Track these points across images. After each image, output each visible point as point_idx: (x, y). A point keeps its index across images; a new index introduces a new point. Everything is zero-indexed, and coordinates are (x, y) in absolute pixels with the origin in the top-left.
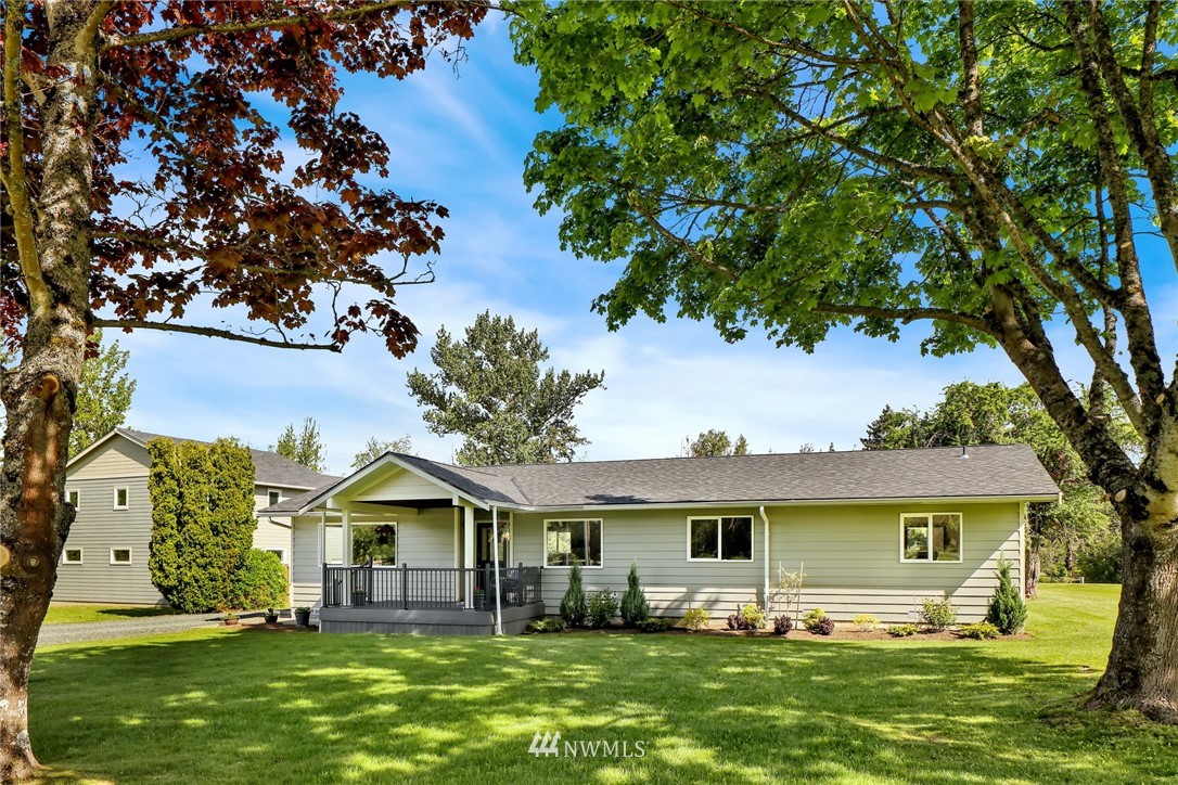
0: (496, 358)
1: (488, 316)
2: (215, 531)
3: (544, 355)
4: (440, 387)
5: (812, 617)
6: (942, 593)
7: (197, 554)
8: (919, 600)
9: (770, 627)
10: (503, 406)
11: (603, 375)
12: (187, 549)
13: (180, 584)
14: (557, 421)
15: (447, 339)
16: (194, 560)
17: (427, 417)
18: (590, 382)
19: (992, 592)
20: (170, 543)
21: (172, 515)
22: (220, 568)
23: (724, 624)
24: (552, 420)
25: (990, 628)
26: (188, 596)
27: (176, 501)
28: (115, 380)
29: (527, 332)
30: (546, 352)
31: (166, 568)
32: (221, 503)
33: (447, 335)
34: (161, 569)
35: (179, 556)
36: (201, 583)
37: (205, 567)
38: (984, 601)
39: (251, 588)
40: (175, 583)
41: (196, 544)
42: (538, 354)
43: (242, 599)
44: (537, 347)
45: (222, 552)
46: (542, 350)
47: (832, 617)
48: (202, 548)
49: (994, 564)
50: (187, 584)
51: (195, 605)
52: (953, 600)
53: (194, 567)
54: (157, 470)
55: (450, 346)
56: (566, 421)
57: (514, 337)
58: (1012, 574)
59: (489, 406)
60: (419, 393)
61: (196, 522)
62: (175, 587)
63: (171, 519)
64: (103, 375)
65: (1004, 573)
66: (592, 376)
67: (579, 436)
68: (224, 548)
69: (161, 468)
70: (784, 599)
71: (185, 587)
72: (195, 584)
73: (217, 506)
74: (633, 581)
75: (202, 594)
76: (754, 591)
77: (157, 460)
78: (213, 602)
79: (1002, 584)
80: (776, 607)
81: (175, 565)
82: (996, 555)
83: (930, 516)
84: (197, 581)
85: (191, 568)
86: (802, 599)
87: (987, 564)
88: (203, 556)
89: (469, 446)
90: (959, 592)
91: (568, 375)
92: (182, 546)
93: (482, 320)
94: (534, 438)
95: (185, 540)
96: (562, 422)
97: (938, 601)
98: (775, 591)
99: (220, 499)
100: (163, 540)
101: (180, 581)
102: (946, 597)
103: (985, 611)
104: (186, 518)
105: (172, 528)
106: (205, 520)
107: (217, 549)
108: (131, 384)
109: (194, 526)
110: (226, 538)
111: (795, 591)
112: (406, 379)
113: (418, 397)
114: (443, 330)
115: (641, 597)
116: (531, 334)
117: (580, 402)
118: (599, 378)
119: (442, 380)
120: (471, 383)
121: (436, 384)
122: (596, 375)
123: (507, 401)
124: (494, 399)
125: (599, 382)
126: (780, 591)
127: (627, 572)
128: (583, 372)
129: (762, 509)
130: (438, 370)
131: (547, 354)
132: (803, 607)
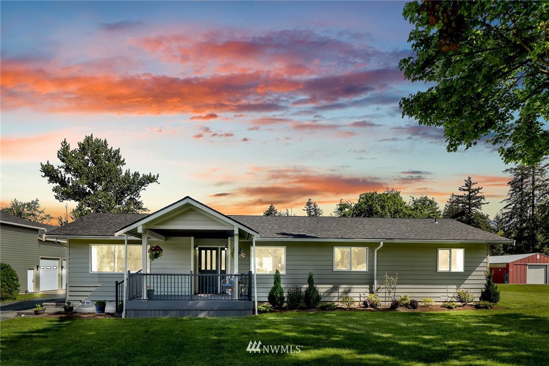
0: (97, 161)
1: (92, 138)
3: (123, 163)
4: (63, 173)
5: (404, 300)
6: (455, 287)
8: (449, 290)
10: (100, 188)
11: (158, 176)
14: (131, 198)
15: (68, 148)
17: (55, 190)
18: (150, 179)
24: (128, 197)
29: (114, 149)
33: (67, 144)
42: (119, 162)
44: (119, 158)
47: (417, 300)
49: (478, 273)
55: (70, 151)
56: (137, 199)
57: (107, 151)
59: (93, 188)
60: (48, 176)
65: (490, 277)
66: (152, 176)
67: (144, 207)
70: (386, 290)
74: (311, 281)
76: (368, 286)
79: (489, 282)
80: (380, 294)
82: (478, 269)
86: (397, 290)
87: (474, 273)
89: (80, 208)
91: (139, 174)
93: (88, 139)
94: (118, 206)
96: (134, 199)
98: (379, 286)
111: (393, 286)
112: (41, 167)
113: (48, 178)
114: (65, 142)
115: (315, 290)
116: (116, 151)
117: (144, 189)
118: (156, 177)
119: (64, 170)
120: (83, 174)
121: (60, 172)
122: (154, 176)
123: (103, 185)
124: (95, 184)
125: (156, 180)
126: (382, 286)
127: (307, 277)
128: (147, 174)
129: (382, 243)
130: (62, 164)
131: (125, 162)
132: (396, 294)
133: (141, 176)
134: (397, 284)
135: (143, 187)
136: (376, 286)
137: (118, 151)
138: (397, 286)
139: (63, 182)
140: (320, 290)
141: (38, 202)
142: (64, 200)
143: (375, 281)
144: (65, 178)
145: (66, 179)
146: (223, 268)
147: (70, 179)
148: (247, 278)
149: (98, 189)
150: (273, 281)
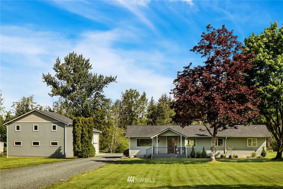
1: (73, 54)
2: (90, 139)
5: (234, 155)
6: (254, 151)
8: (251, 153)
9: (228, 157)
14: (97, 93)
18: (111, 80)
19: (262, 151)
20: (79, 141)
23: (220, 157)
24: (95, 93)
25: (262, 156)
26: (84, 154)
27: (81, 131)
30: (91, 66)
31: (79, 147)
35: (82, 144)
37: (88, 147)
38: (260, 153)
40: (81, 151)
41: (86, 142)
46: (90, 65)
47: (238, 156)
49: (262, 147)
51: (85, 156)
52: (256, 152)
55: (60, 64)
56: (101, 93)
58: (264, 148)
59: (73, 87)
61: (86, 137)
63: (80, 136)
65: (263, 148)
70: (229, 152)
71: (84, 151)
73: (90, 133)
74: (204, 149)
75: (87, 153)
76: (223, 151)
79: (263, 150)
80: (228, 154)
82: (262, 145)
83: (252, 139)
84: (86, 150)
86: (232, 152)
87: (261, 147)
88: (87, 144)
90: (257, 151)
91: (103, 77)
92: (83, 142)
94: (88, 99)
97: (254, 152)
98: (227, 151)
99: (90, 131)
102: (255, 152)
103: (261, 154)
105: (80, 138)
111: (231, 151)
114: (58, 59)
115: (205, 152)
116: (87, 60)
117: (107, 86)
118: (115, 78)
119: (57, 77)
121: (55, 78)
122: (114, 78)
123: (79, 85)
124: (75, 85)
125: (115, 80)
126: (228, 151)
127: (203, 148)
128: (109, 76)
129: (226, 138)
130: (56, 73)
131: (92, 67)
132: (232, 154)
133: (105, 78)
134: (233, 150)
135: (106, 85)
136: (226, 151)
137: (88, 60)
138: (232, 151)
140: (207, 152)
143: (226, 149)
144: (57, 82)
146: (176, 145)
148: (184, 148)
149: (77, 88)
150: (192, 149)
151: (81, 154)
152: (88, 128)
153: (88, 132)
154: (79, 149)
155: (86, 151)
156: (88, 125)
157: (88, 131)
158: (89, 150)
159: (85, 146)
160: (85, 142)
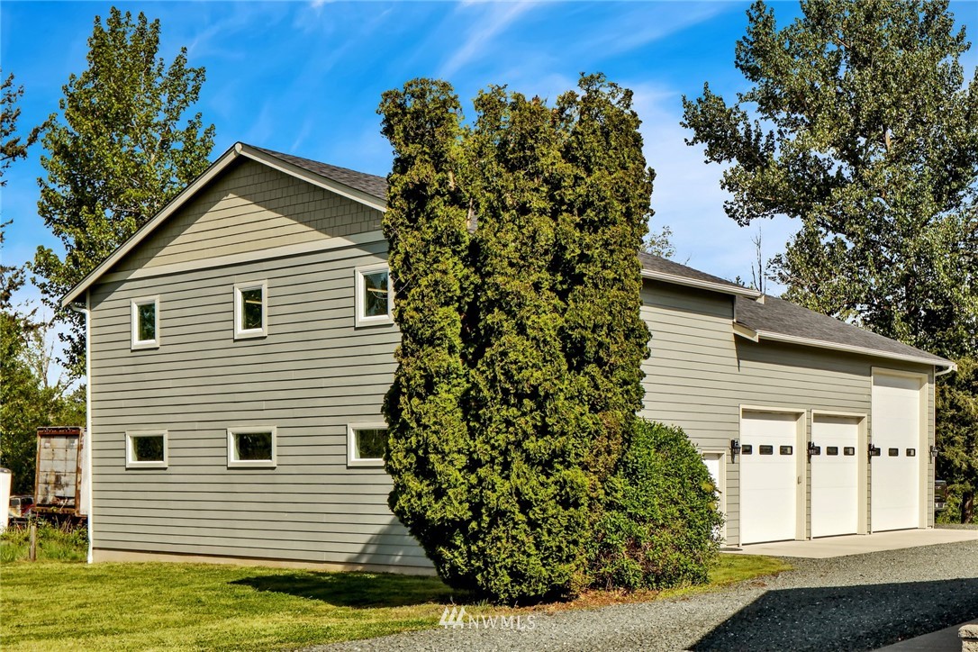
2: (576, 354)
3: (960, 43)
7: (526, 423)
10: (878, 157)
12: (497, 412)
13: (477, 516)
15: (767, 23)
16: (518, 444)
20: (447, 395)
21: (451, 310)
22: (585, 467)
26: (501, 553)
27: (462, 270)
28: (180, 126)
31: (439, 467)
32: (590, 271)
33: (767, 12)
34: (423, 470)
35: (472, 433)
36: (536, 513)
37: (546, 466)
39: (646, 528)
40: (464, 512)
41: (520, 396)
42: (946, 41)
43: (624, 559)
44: (947, 26)
45: (588, 420)
48: (541, 407)
50: (498, 515)
51: (517, 576)
53: (518, 464)
54: (413, 175)
55: (776, 33)
59: (852, 156)
60: (704, 139)
61: (521, 329)
62: (462, 525)
63: (450, 321)
64: (161, 117)
68: (593, 409)
69: (422, 171)
71: (493, 524)
72: (520, 517)
73: (579, 279)
75: (537, 546)
77: (411, 149)
78: (564, 568)
81: (462, 460)
84: (525, 506)
85: (506, 466)
88: (543, 430)
92: (481, 403)
95: (493, 382)
99: (584, 258)
100: (430, 387)
101: (476, 509)
104: (495, 317)
105: (451, 350)
106: (547, 321)
107: (578, 409)
108: (209, 132)
109: (514, 338)
110: (600, 380)
112: (683, 111)
113: (705, 146)
119: (756, 105)
120: (820, 107)
121: (744, 115)
123: (888, 143)
124: (862, 141)
131: (967, 40)
139: (752, 156)
141: (669, 238)
142: (753, 216)
144: (759, 135)
145: (763, 140)
147: (777, 136)
149: (872, 159)
151: (470, 554)
152: (554, 216)
153: (553, 268)
154: (439, 493)
155: (533, 524)
156: (554, 183)
157: (558, 263)
158: (565, 503)
159: (505, 453)
160: (505, 402)
